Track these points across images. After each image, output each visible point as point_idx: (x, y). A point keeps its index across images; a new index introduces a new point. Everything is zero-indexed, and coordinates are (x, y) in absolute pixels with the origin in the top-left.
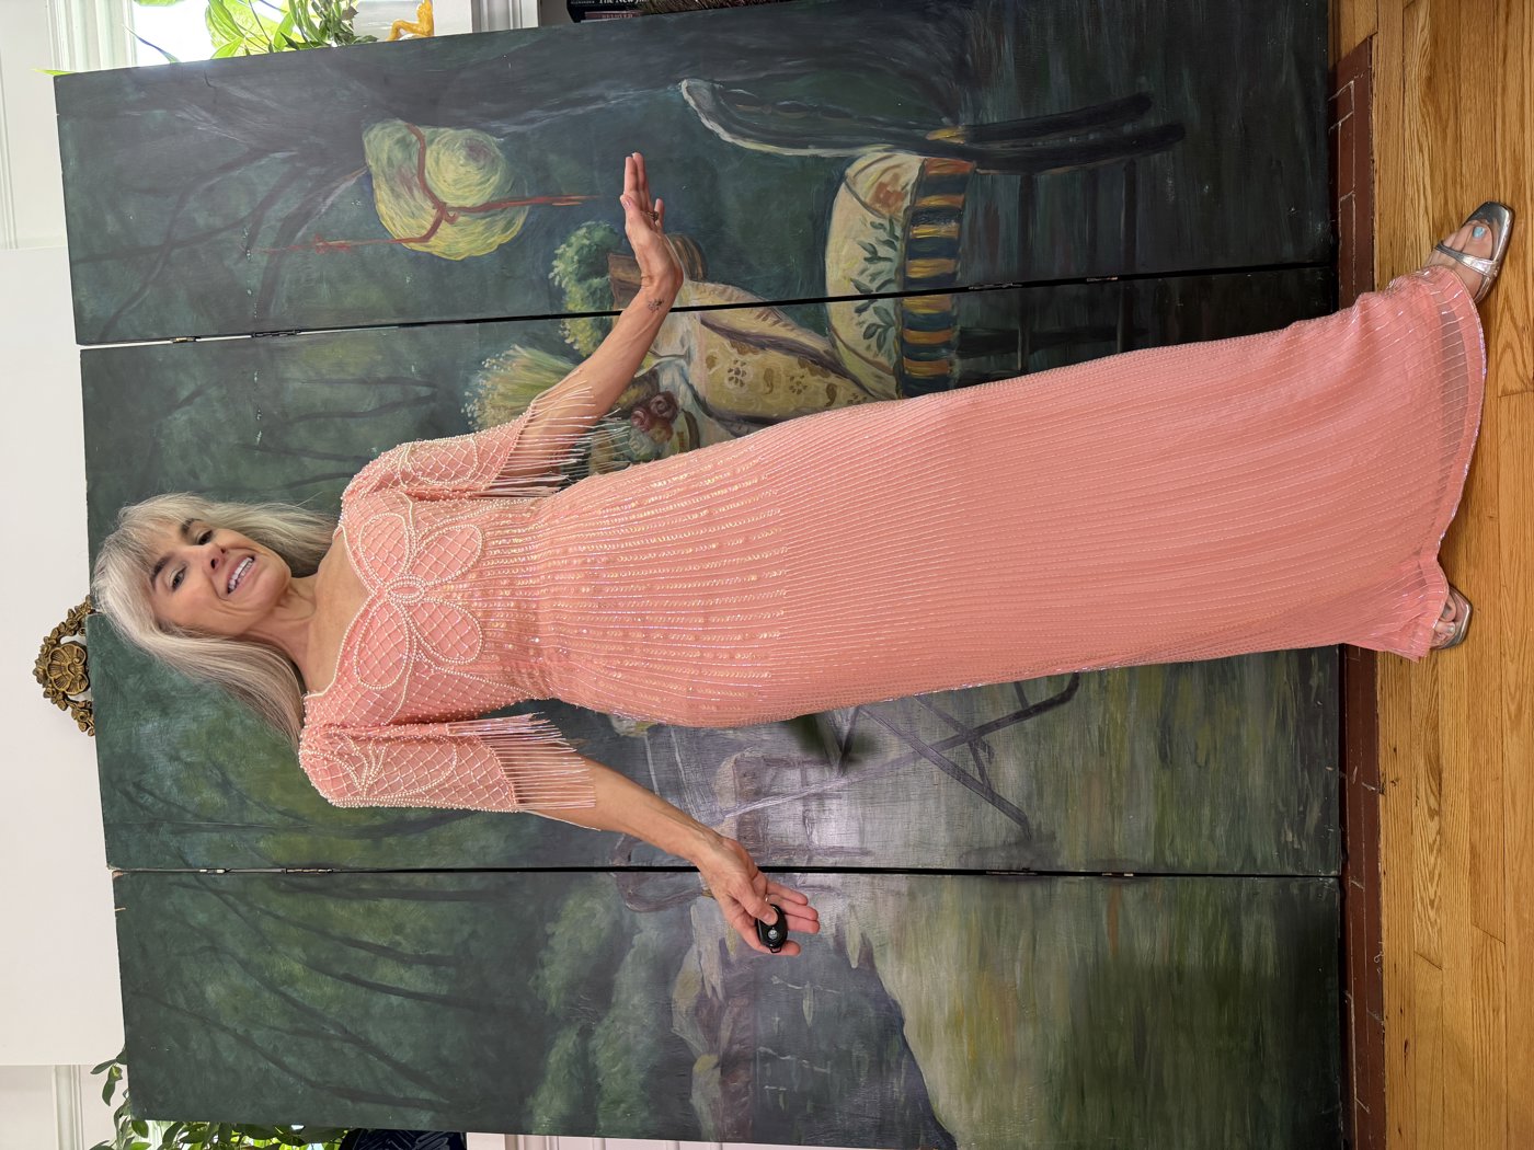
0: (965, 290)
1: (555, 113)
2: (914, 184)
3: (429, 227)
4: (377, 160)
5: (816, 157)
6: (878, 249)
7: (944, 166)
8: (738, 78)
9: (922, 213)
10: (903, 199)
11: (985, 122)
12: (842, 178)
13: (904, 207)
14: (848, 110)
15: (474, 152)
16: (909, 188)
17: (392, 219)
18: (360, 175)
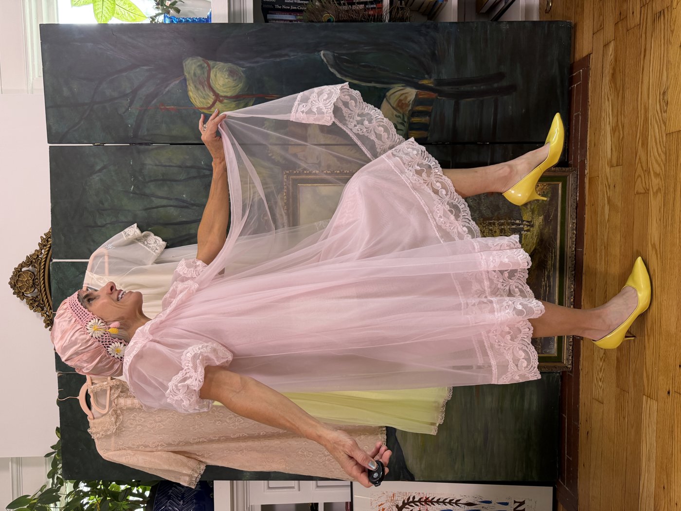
0: (431, 144)
1: (267, 60)
2: (413, 101)
3: (211, 103)
4: (189, 73)
5: (374, 87)
6: (398, 125)
7: (425, 95)
8: (344, 52)
9: (415, 113)
10: (408, 107)
11: (442, 78)
12: (385, 96)
13: (409, 109)
14: (388, 69)
15: (232, 73)
16: (411, 102)
17: (195, 99)
18: (181, 79)
